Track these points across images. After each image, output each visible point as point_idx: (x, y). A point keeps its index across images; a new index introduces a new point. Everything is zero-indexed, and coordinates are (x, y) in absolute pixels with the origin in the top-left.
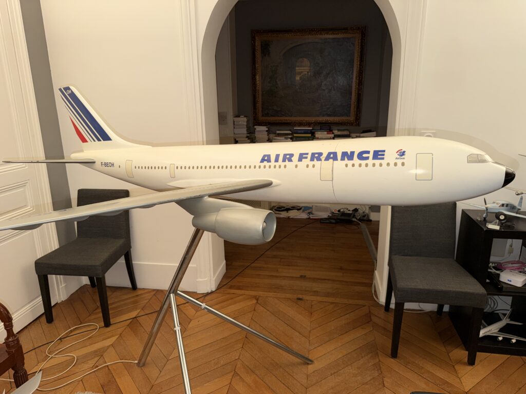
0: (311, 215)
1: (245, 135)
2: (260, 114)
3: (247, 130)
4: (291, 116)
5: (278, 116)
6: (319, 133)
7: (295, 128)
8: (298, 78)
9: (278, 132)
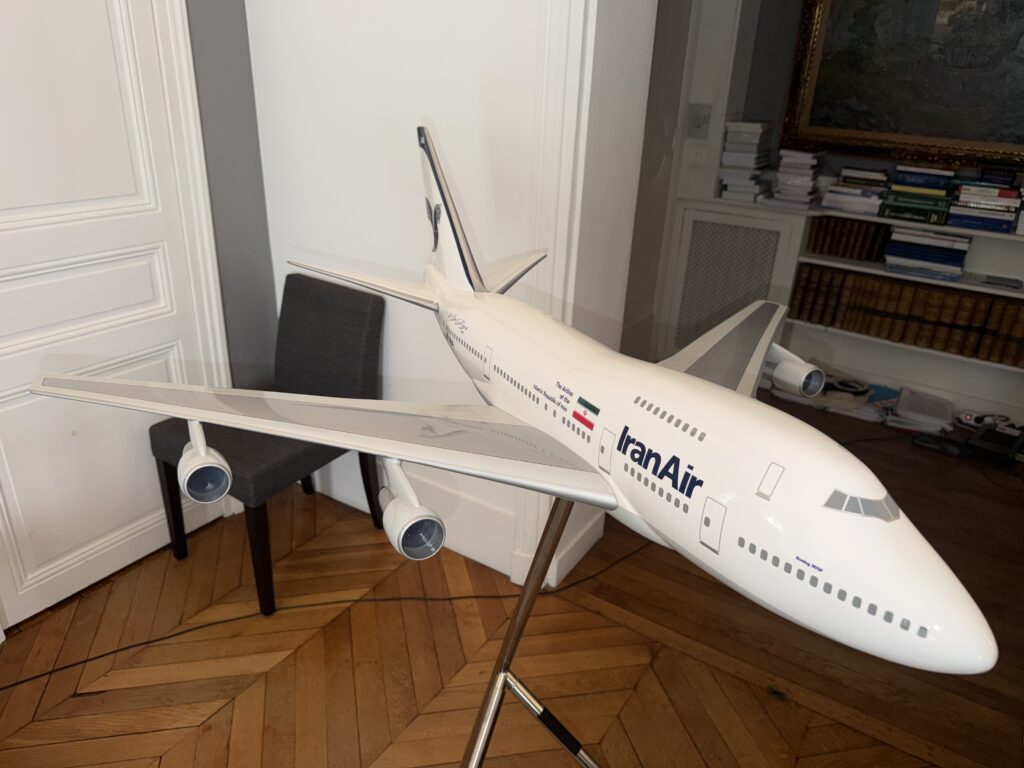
0: (890, 418)
1: (749, 174)
2: (804, 118)
3: (758, 159)
4: (897, 131)
5: (859, 129)
6: (974, 189)
7: (899, 168)
8: (943, 19)
9: (846, 172)
